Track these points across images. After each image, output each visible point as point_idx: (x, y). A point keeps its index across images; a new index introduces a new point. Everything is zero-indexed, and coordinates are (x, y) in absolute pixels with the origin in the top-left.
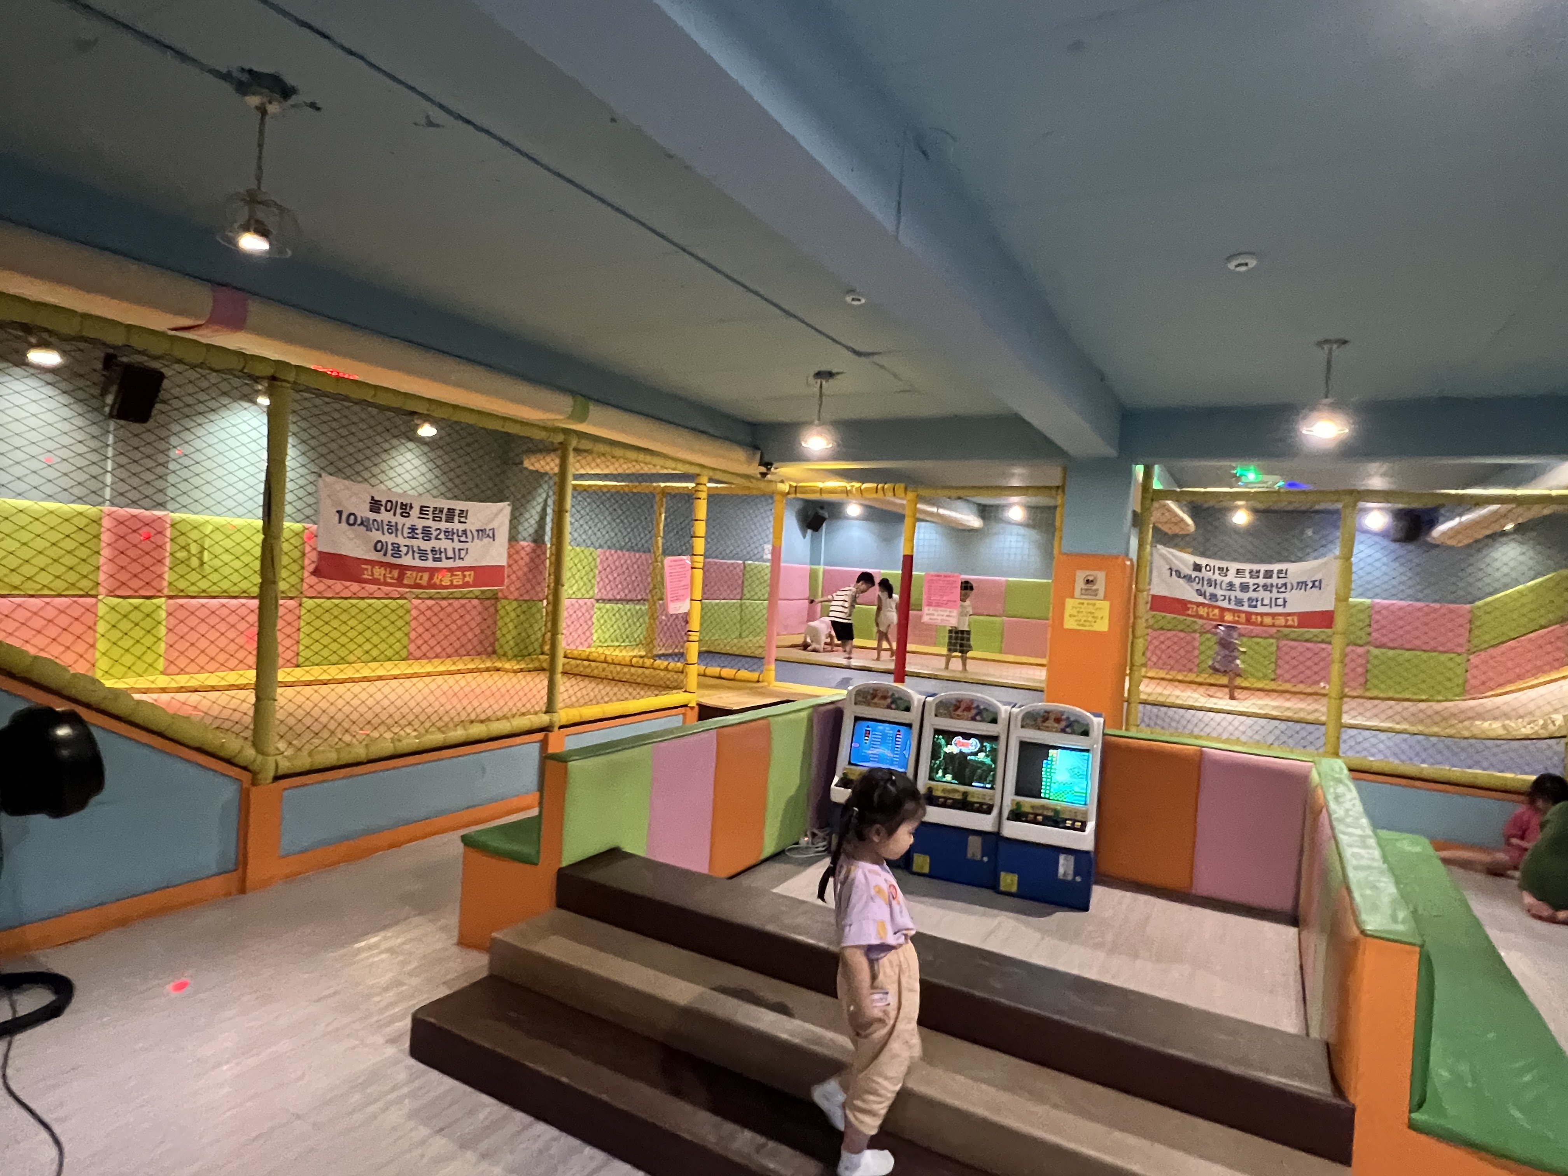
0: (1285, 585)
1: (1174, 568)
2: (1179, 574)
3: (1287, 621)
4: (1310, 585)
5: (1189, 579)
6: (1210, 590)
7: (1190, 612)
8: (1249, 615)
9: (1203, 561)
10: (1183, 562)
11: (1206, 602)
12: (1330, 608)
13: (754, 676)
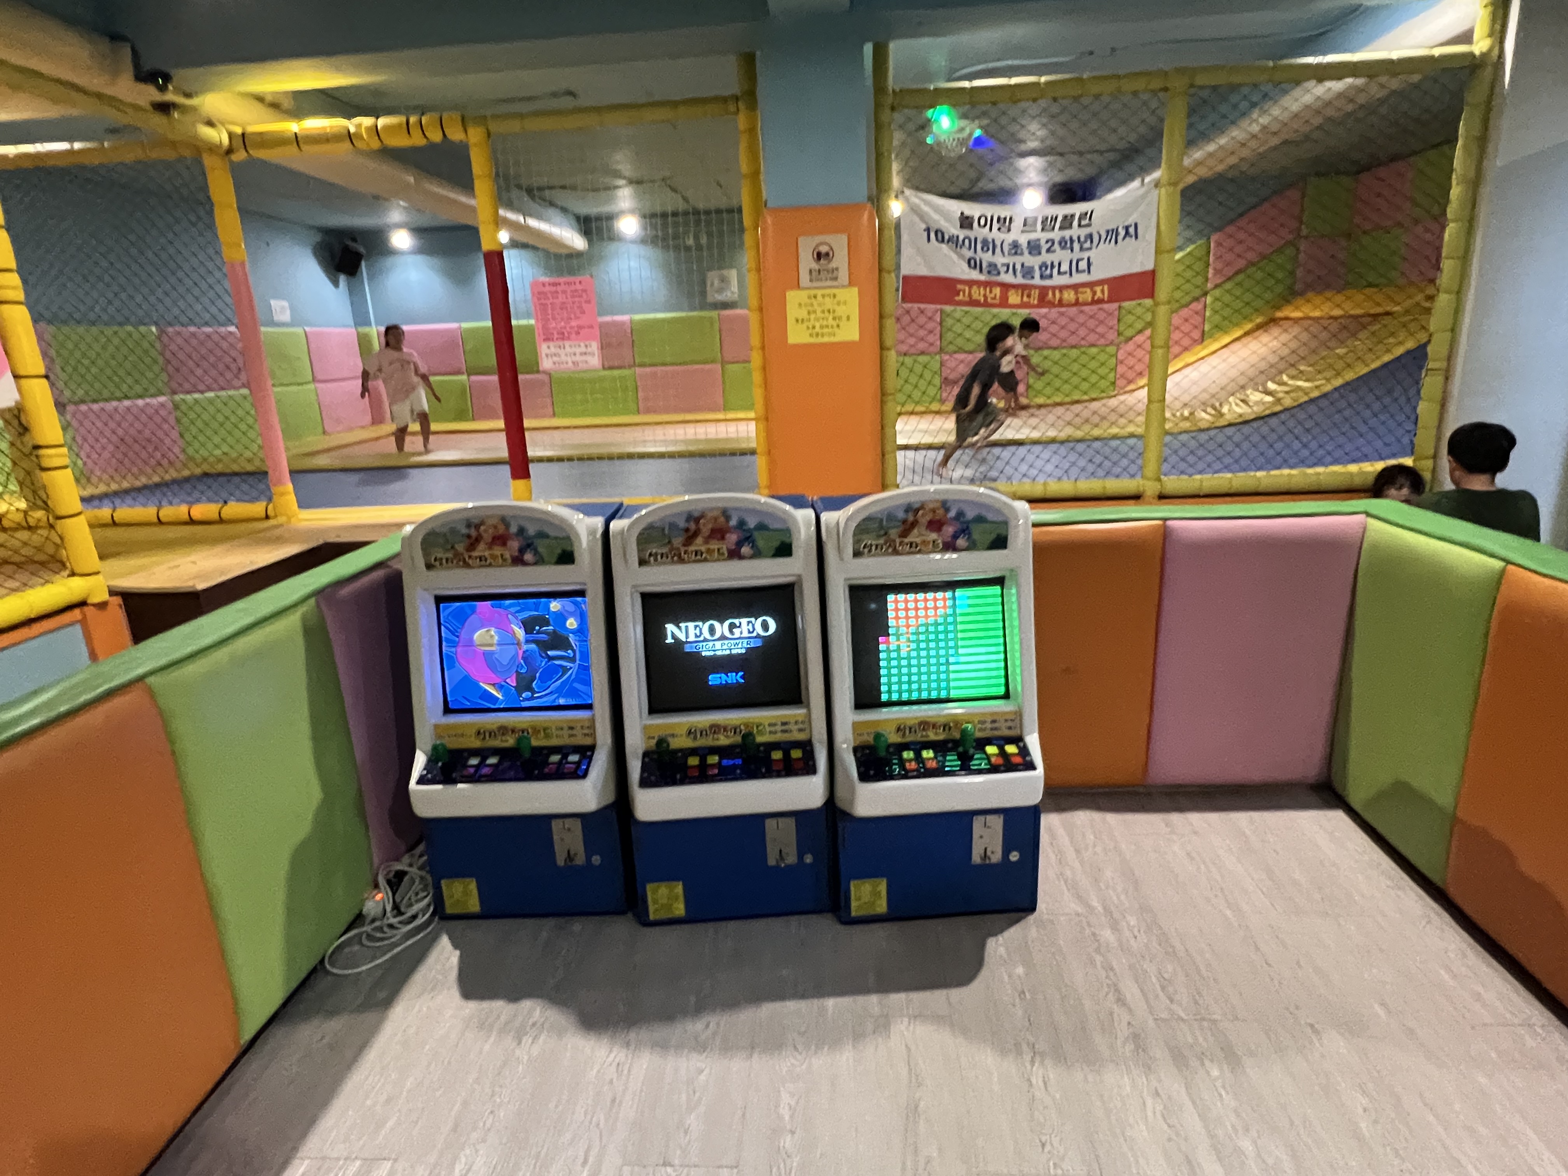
0: (1090, 237)
1: (934, 227)
2: (941, 236)
3: (1094, 293)
4: (1122, 232)
5: (954, 241)
6: (986, 257)
7: (961, 297)
8: (1043, 291)
9: (974, 210)
10: (946, 215)
11: (982, 278)
12: (1150, 266)
13: (257, 508)
